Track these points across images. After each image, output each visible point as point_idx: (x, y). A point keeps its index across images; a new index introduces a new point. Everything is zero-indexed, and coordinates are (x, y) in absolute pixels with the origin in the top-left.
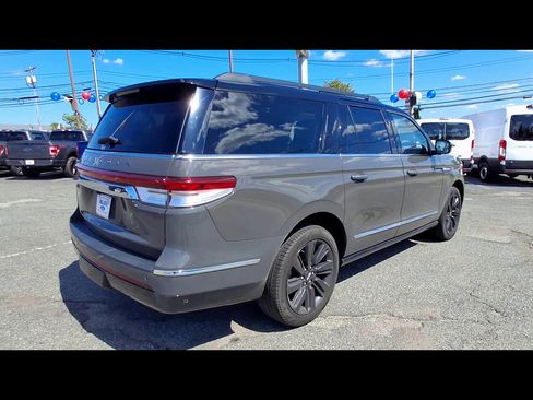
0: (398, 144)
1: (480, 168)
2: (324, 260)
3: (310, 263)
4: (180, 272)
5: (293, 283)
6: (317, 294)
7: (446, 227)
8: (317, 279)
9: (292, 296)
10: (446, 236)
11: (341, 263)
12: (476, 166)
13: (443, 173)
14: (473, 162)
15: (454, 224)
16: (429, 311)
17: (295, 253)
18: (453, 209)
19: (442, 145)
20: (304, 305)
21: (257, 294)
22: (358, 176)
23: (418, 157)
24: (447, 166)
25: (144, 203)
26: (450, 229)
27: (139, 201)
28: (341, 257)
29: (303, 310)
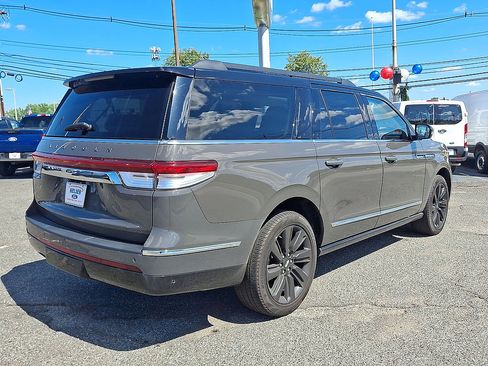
0: (375, 130)
1: (477, 157)
2: (301, 248)
3: (288, 250)
4: (166, 253)
5: (273, 270)
6: (297, 284)
7: (432, 219)
8: (295, 267)
9: (271, 283)
10: (433, 229)
11: (319, 252)
12: (472, 155)
13: (425, 161)
14: (467, 149)
15: (441, 217)
16: (411, 299)
17: (273, 238)
18: (440, 200)
19: (423, 130)
20: (283, 294)
21: (237, 278)
22: (333, 162)
23: (397, 143)
24: (429, 153)
25: (128, 188)
26: (437, 223)
27: (123, 185)
28: (319, 246)
29: (282, 299)
